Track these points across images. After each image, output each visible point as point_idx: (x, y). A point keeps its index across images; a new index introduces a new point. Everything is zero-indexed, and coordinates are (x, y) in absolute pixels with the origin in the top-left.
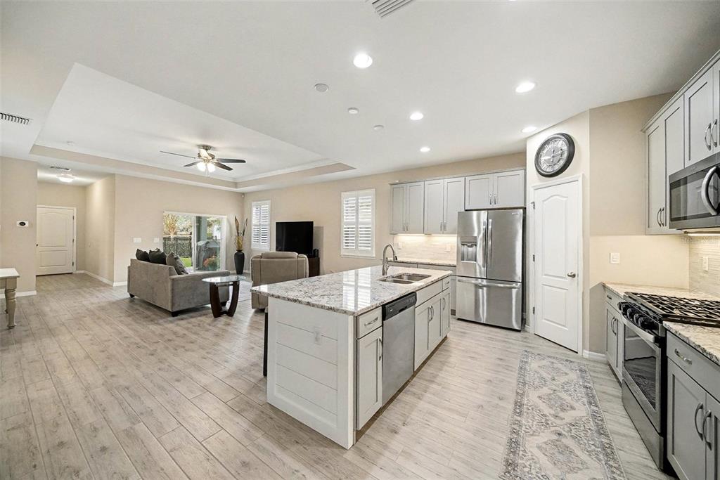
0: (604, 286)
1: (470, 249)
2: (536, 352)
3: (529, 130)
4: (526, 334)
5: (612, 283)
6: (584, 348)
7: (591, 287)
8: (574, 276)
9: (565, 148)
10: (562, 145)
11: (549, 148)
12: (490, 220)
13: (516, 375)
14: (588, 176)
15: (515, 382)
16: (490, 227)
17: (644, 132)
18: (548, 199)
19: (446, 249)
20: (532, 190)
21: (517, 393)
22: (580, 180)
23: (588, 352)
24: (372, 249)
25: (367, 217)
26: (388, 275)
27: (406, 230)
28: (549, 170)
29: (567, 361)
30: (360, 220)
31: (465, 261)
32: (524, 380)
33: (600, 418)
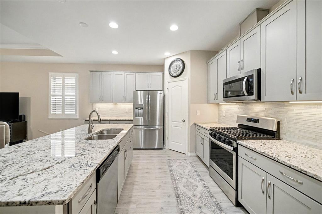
0: (196, 125)
1: (140, 111)
2: (172, 158)
3: (167, 54)
4: (165, 149)
5: (200, 123)
6: (188, 152)
7: (191, 125)
8: (184, 121)
9: (181, 65)
10: (180, 63)
11: (174, 64)
12: (150, 96)
13: (169, 175)
14: (190, 78)
15: (170, 181)
16: (150, 99)
17: (207, 64)
18: (174, 87)
19: (125, 111)
20: (167, 83)
21: (175, 188)
22: (187, 79)
23: (190, 153)
24: (76, 113)
25: (71, 91)
26: (93, 133)
27: (101, 100)
28: (175, 74)
29: (184, 159)
30: (65, 93)
31: (137, 118)
32: (174, 178)
33: (207, 187)
